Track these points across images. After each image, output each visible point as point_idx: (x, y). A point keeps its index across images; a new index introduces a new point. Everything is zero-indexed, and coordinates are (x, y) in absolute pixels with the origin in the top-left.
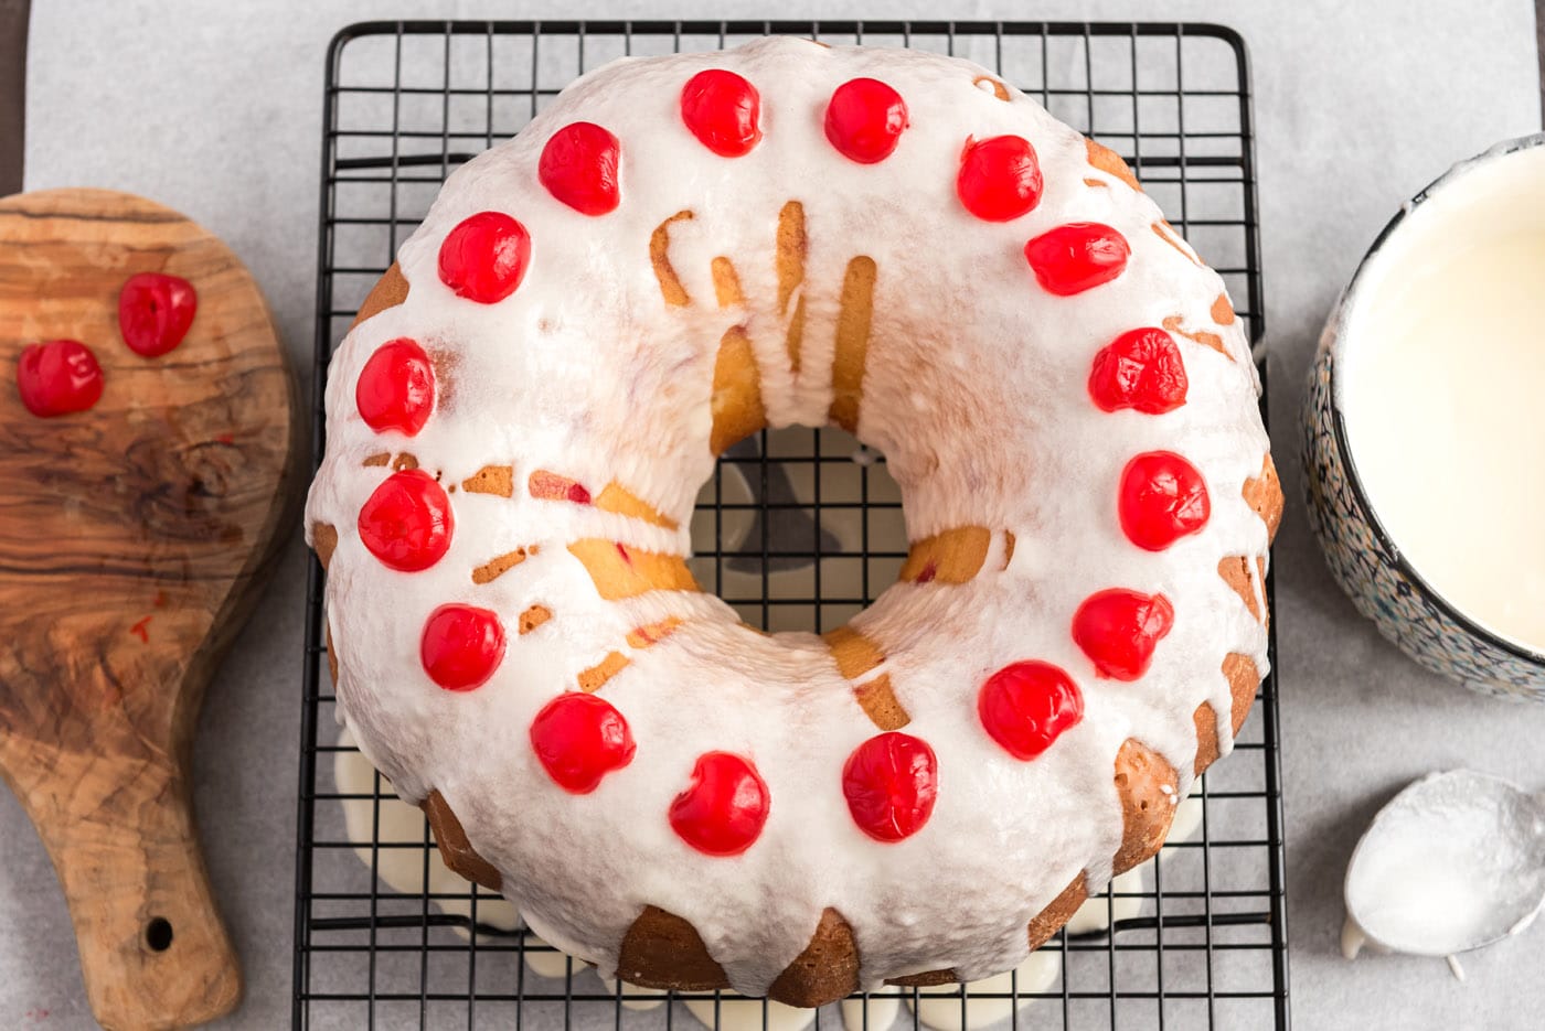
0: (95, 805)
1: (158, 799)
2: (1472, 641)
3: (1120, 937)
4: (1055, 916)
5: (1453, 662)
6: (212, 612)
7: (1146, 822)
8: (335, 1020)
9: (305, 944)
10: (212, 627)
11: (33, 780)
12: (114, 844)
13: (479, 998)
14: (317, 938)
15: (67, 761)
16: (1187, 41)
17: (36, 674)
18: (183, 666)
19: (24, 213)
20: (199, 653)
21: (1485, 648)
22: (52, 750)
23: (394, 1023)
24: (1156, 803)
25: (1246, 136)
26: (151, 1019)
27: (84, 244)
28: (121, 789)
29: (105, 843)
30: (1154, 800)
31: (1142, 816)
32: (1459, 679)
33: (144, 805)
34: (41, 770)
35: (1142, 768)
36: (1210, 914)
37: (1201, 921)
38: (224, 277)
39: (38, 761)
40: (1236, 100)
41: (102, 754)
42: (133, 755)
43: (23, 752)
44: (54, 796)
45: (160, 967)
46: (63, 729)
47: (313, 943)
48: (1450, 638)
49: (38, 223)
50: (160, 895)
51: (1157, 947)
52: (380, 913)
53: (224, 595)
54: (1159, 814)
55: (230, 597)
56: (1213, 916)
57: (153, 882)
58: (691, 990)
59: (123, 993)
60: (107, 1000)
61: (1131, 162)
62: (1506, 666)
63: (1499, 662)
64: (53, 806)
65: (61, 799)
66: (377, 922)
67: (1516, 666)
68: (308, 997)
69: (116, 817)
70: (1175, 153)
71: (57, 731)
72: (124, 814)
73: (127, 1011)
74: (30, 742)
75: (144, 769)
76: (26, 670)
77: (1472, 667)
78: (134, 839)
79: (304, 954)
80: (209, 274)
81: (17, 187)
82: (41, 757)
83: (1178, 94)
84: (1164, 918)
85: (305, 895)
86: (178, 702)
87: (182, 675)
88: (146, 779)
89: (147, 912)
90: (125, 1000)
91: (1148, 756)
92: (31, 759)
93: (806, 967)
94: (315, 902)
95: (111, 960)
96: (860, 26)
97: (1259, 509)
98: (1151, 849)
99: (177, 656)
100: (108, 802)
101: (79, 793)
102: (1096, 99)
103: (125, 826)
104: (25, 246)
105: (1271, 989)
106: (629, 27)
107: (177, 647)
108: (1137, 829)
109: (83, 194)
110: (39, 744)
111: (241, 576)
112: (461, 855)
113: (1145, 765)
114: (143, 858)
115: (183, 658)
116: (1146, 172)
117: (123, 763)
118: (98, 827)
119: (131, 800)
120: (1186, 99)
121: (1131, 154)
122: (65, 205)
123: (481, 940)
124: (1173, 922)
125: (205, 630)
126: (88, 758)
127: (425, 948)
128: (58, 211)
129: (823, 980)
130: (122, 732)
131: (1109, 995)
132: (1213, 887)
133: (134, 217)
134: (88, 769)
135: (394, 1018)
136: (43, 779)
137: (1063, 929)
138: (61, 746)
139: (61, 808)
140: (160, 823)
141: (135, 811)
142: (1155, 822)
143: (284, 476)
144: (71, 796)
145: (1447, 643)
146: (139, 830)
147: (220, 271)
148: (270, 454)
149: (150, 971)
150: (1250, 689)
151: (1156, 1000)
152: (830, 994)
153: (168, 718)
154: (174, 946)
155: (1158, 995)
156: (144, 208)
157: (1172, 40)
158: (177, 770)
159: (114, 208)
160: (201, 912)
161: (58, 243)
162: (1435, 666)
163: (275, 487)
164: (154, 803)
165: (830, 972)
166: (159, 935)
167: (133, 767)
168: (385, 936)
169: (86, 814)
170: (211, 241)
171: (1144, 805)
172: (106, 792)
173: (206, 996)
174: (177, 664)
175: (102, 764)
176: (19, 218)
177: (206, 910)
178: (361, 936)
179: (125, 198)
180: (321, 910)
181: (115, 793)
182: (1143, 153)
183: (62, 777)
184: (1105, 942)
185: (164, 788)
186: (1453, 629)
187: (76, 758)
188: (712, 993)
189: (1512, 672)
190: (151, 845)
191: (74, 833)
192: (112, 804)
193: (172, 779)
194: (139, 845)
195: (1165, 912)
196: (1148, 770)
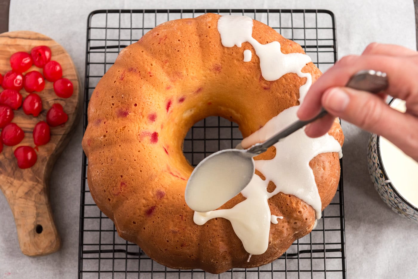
0: (23, 194)
1: (40, 193)
2: (394, 195)
3: (300, 255)
4: (283, 249)
5: (389, 200)
6: (56, 144)
7: (306, 224)
8: (88, 276)
9: (81, 257)
10: (56, 148)
11: (7, 187)
12: (28, 205)
13: (128, 272)
14: (85, 256)
15: (16, 182)
16: (318, 14)
17: (8, 159)
18: (48, 158)
19: (10, 37)
20: (52, 155)
21: (397, 198)
22: (12, 179)
23: (104, 277)
24: (310, 219)
25: (334, 40)
26: (36, 251)
27: (25, 46)
28: (30, 190)
29: (25, 204)
30: (309, 217)
31: (306, 222)
32: (390, 206)
33: (36, 195)
34: (9, 185)
35: (306, 209)
36: (325, 249)
37: (322, 251)
38: (61, 55)
39: (8, 182)
40: (332, 30)
41: (25, 181)
42: (33, 181)
43: (4, 180)
44: (12, 192)
45: (39, 238)
46: (15, 174)
47: (84, 257)
48: (390, 192)
49: (13, 40)
50: (40, 219)
51: (311, 258)
52: (102, 249)
53: (59, 140)
54: (310, 222)
55: (61, 140)
56: (326, 250)
57: (38, 215)
58: (185, 269)
59: (29, 244)
60: (25, 246)
61: (303, 47)
62: (401, 204)
63: (400, 203)
64: (12, 194)
65: (14, 192)
66: (101, 251)
67: (404, 205)
68: (82, 272)
69: (29, 198)
70: (315, 44)
71: (14, 174)
72: (31, 197)
73: (30, 249)
74: (6, 177)
75: (36, 185)
76: (6, 158)
77: (394, 203)
78: (33, 203)
79: (81, 260)
80: (58, 54)
81: (7, 30)
82: (9, 181)
83: (316, 28)
84: (313, 250)
85: (81, 244)
86: (46, 167)
87: (47, 161)
88: (37, 188)
89: (36, 223)
90: (29, 246)
91: (307, 206)
92: (6, 182)
93: (215, 263)
94: (84, 246)
95: (26, 236)
96: (231, 11)
97: (337, 140)
98: (309, 231)
99: (46, 155)
100: (26, 193)
101: (19, 191)
102: (294, 30)
103: (31, 200)
104: (9, 46)
105: (341, 269)
106: (168, 11)
107: (46, 153)
108: (304, 226)
109: (25, 32)
110: (9, 178)
111: (64, 135)
112: (123, 233)
113: (306, 208)
114: (35, 209)
115: (48, 156)
116: (307, 49)
117: (31, 183)
118: (23, 200)
119: (33, 193)
120: (318, 30)
121: (303, 45)
122: (20, 35)
123: (129, 256)
124: (315, 251)
125: (54, 149)
126: (22, 182)
127: (114, 258)
128: (18, 36)
129: (220, 267)
130: (31, 175)
131: (298, 271)
132: (326, 242)
133: (39, 39)
134: (22, 185)
135: (104, 276)
136: (9, 187)
137: (285, 252)
138: (14, 178)
139: (14, 195)
140: (40, 200)
141: (33, 196)
142: (310, 224)
143: (76, 108)
144: (17, 192)
145: (389, 193)
146: (34, 201)
147: (61, 53)
148: (72, 102)
149: (36, 239)
150: (335, 188)
151: (310, 272)
152: (222, 270)
153: (43, 172)
154: (43, 232)
155: (311, 271)
156: (41, 37)
157: (314, 14)
158: (45, 186)
159: (33, 36)
160: (50, 224)
161: (18, 45)
162: (385, 201)
163: (74, 111)
164: (39, 194)
165: (222, 264)
166: (39, 229)
167: (33, 184)
168: (103, 255)
169: (21, 196)
170: (58, 46)
171: (306, 219)
172: (26, 190)
173: (51, 246)
174: (46, 157)
175: (25, 183)
176: (8, 38)
177: (52, 223)
178: (97, 255)
179: (36, 34)
180: (85, 248)
181: (29, 191)
182: (307, 44)
183: (15, 186)
184: (297, 257)
185: (42, 190)
186: (391, 190)
187: (18, 182)
188: (191, 270)
189: (403, 207)
190: (38, 205)
191: (17, 202)
192: (27, 194)
193: (44, 188)
194: (35, 205)
195: (313, 249)
196: (307, 210)
